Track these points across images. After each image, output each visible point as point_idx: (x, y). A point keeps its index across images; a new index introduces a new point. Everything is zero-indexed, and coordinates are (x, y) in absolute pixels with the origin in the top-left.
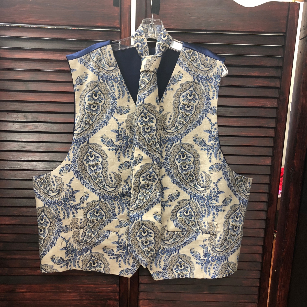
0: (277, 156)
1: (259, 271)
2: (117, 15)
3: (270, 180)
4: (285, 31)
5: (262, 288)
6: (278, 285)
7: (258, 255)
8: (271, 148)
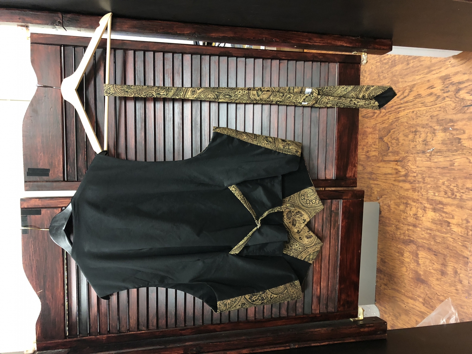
0: (182, 50)
1: (297, 62)
3: (205, 55)
4: (59, 46)
5: (314, 59)
6: (308, 44)
7: (281, 64)
8: (175, 55)
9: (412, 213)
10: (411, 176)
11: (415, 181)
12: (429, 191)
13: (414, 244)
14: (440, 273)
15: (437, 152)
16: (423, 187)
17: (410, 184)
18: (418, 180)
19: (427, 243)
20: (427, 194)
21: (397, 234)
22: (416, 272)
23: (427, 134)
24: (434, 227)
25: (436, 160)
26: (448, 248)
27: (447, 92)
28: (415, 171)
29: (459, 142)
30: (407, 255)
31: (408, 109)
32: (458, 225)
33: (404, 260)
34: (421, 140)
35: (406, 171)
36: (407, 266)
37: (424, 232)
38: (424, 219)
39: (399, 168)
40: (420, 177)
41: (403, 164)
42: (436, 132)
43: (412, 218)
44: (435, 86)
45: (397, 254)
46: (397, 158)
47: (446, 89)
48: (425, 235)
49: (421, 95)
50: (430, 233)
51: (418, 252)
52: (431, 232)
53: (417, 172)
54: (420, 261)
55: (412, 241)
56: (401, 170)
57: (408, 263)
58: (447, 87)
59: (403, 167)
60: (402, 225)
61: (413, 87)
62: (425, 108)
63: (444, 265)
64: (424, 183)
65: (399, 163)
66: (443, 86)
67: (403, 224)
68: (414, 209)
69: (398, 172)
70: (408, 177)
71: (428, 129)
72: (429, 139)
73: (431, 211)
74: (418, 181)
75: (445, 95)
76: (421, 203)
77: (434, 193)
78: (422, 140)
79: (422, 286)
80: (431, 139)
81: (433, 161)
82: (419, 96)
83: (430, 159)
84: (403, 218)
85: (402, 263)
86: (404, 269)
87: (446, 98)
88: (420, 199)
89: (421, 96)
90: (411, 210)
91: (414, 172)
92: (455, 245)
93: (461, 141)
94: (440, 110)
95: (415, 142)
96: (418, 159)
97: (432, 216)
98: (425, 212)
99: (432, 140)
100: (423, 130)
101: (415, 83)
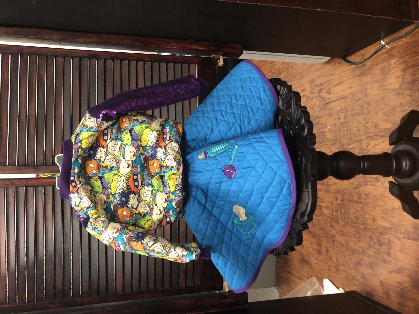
0: (54, 53)
5: (175, 60)
7: (145, 65)
14: (317, 252)
26: (321, 229)
27: (314, 93)
29: (324, 135)
32: (327, 208)
44: (306, 89)
47: (313, 90)
58: (313, 89)
63: (319, 245)
66: (311, 88)
75: (313, 95)
79: (306, 266)
87: (314, 98)
92: (325, 226)
93: (325, 134)
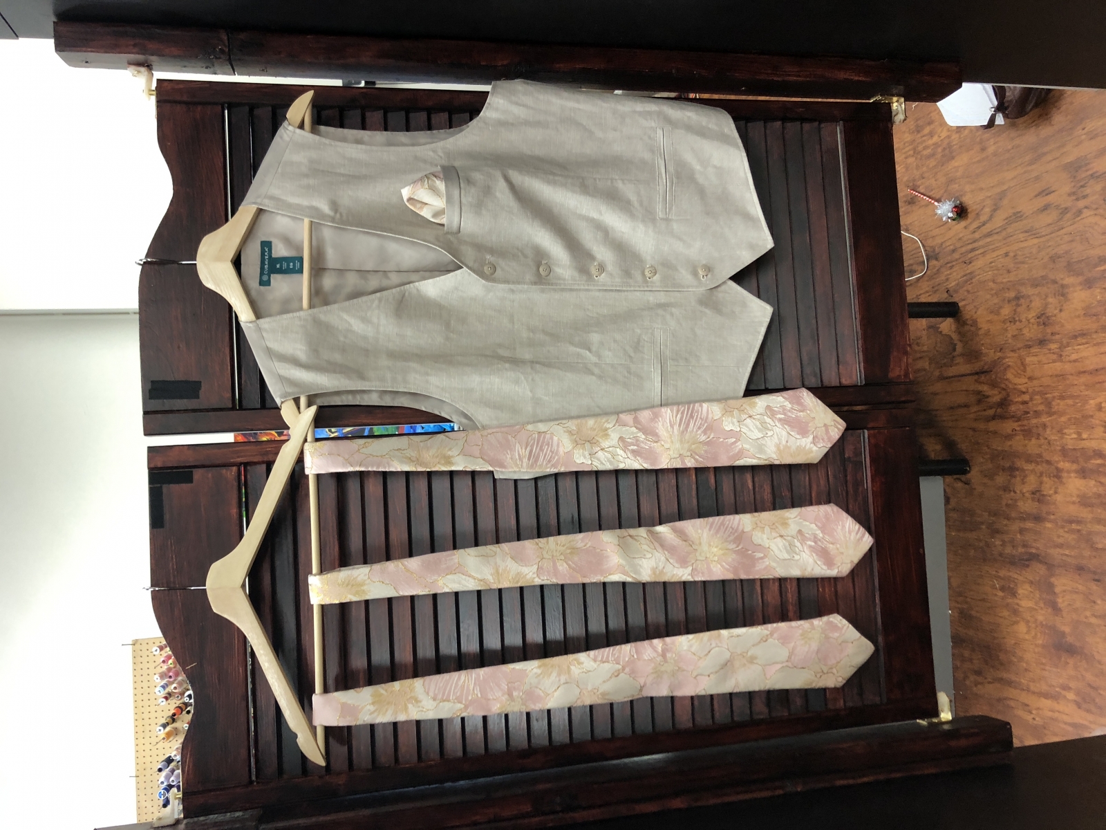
1: (749, 124)
2: (210, 475)
4: (219, 108)
5: (786, 114)
6: (773, 80)
9: (1026, 489)
10: (1017, 402)
11: (1028, 413)
12: (1065, 431)
13: (1041, 562)
15: (1075, 337)
16: (1048, 424)
17: (1017, 421)
18: (1035, 409)
19: (1073, 554)
20: (1062, 438)
21: (995, 546)
22: (1053, 629)
23: (1045, 299)
24: (1085, 513)
25: (1074, 357)
27: (1085, 197)
28: (1024, 390)
30: (1026, 592)
31: (994, 250)
33: (1018, 604)
34: (1032, 315)
35: (1003, 392)
36: (1029, 618)
37: (1061, 530)
38: (1059, 498)
39: (985, 388)
40: (1039, 402)
41: (993, 377)
42: (1066, 291)
43: (1030, 501)
44: (1053, 189)
45: (1000, 594)
46: (977, 366)
47: (1082, 189)
48: (1066, 535)
49: (1022, 213)
50: (1079, 531)
51: (1053, 580)
52: (1079, 528)
53: (1030, 390)
54: (1060, 600)
55: (1034, 557)
56: (990, 393)
57: (1031, 609)
58: (1083, 186)
59: (994, 385)
60: (1005, 522)
61: (1001, 199)
62: (1036, 241)
64: (1050, 414)
65: (983, 378)
66: (1073, 184)
67: (1008, 519)
68: (1032, 479)
69: (981, 398)
70: (1009, 405)
71: (1048, 288)
72: (1051, 310)
73: (1076, 477)
74: (1036, 411)
75: (1081, 204)
76: (1048, 462)
77: (1079, 434)
78: (1034, 314)
79: (1071, 662)
80: (1058, 309)
81: (1068, 358)
82: (1018, 216)
83: (1061, 356)
84: (1007, 505)
85: (1015, 612)
86: (1022, 628)
87: (1085, 211)
88: (1044, 454)
89: (1021, 216)
90: (1024, 483)
91: (1024, 393)
94: (1072, 241)
95: (1018, 323)
96: (1028, 360)
97: (1078, 489)
98: (1061, 482)
99: (1061, 311)
100: (1036, 291)
101: (1005, 187)
